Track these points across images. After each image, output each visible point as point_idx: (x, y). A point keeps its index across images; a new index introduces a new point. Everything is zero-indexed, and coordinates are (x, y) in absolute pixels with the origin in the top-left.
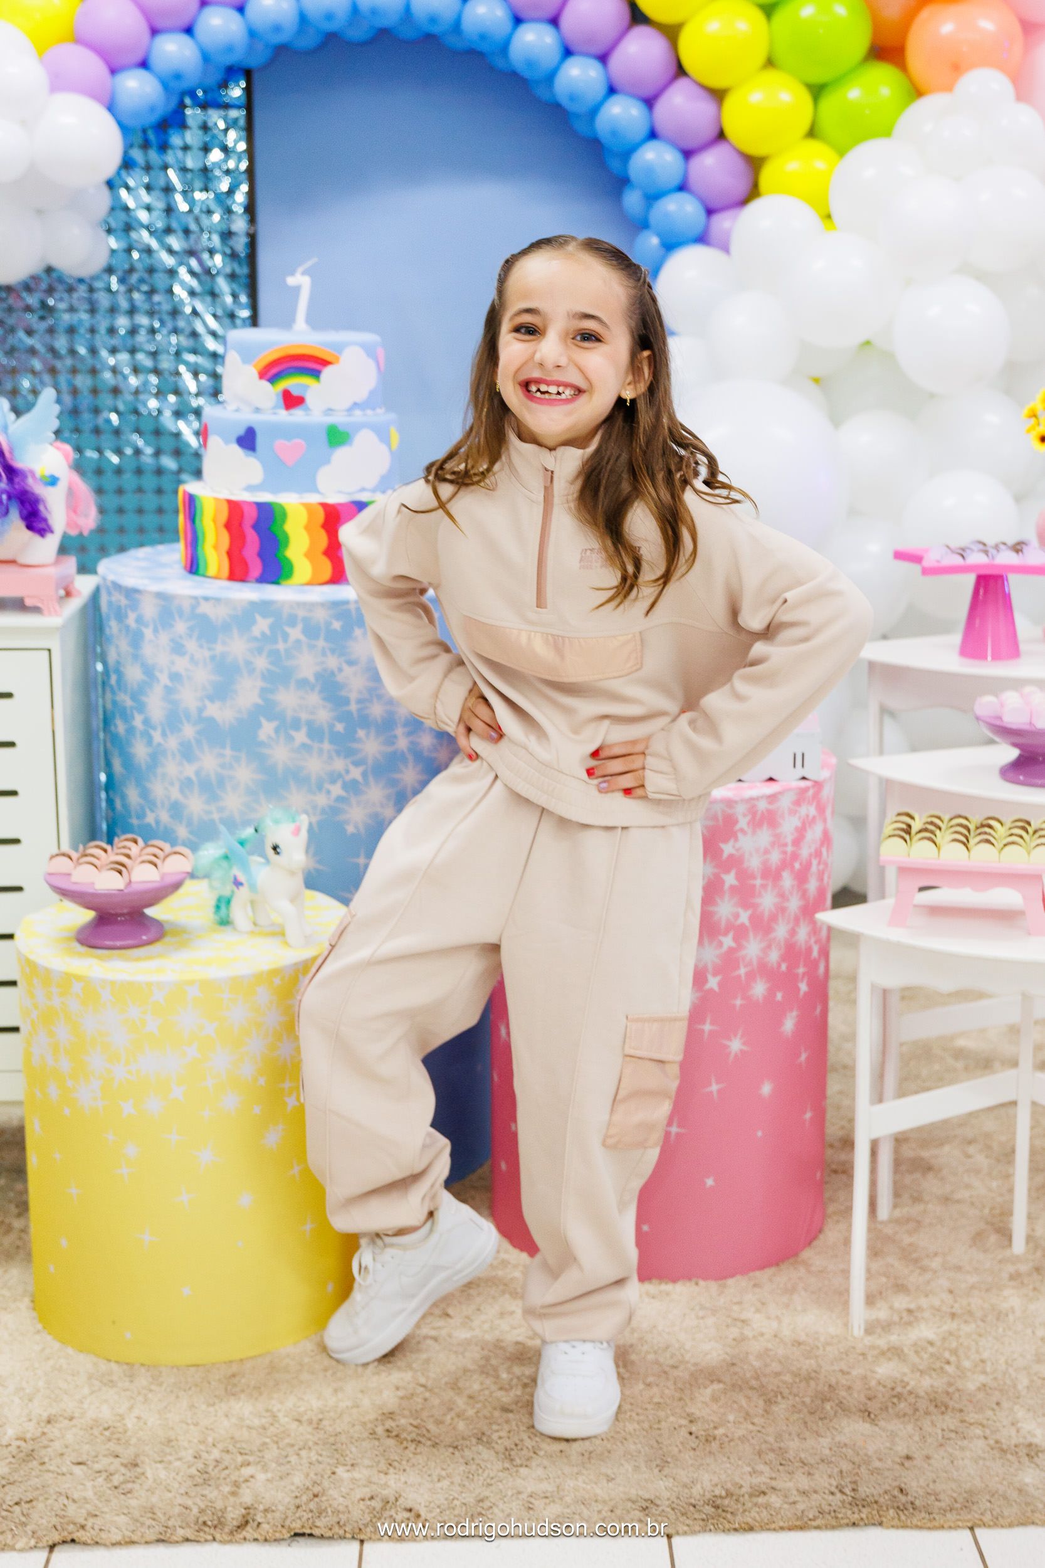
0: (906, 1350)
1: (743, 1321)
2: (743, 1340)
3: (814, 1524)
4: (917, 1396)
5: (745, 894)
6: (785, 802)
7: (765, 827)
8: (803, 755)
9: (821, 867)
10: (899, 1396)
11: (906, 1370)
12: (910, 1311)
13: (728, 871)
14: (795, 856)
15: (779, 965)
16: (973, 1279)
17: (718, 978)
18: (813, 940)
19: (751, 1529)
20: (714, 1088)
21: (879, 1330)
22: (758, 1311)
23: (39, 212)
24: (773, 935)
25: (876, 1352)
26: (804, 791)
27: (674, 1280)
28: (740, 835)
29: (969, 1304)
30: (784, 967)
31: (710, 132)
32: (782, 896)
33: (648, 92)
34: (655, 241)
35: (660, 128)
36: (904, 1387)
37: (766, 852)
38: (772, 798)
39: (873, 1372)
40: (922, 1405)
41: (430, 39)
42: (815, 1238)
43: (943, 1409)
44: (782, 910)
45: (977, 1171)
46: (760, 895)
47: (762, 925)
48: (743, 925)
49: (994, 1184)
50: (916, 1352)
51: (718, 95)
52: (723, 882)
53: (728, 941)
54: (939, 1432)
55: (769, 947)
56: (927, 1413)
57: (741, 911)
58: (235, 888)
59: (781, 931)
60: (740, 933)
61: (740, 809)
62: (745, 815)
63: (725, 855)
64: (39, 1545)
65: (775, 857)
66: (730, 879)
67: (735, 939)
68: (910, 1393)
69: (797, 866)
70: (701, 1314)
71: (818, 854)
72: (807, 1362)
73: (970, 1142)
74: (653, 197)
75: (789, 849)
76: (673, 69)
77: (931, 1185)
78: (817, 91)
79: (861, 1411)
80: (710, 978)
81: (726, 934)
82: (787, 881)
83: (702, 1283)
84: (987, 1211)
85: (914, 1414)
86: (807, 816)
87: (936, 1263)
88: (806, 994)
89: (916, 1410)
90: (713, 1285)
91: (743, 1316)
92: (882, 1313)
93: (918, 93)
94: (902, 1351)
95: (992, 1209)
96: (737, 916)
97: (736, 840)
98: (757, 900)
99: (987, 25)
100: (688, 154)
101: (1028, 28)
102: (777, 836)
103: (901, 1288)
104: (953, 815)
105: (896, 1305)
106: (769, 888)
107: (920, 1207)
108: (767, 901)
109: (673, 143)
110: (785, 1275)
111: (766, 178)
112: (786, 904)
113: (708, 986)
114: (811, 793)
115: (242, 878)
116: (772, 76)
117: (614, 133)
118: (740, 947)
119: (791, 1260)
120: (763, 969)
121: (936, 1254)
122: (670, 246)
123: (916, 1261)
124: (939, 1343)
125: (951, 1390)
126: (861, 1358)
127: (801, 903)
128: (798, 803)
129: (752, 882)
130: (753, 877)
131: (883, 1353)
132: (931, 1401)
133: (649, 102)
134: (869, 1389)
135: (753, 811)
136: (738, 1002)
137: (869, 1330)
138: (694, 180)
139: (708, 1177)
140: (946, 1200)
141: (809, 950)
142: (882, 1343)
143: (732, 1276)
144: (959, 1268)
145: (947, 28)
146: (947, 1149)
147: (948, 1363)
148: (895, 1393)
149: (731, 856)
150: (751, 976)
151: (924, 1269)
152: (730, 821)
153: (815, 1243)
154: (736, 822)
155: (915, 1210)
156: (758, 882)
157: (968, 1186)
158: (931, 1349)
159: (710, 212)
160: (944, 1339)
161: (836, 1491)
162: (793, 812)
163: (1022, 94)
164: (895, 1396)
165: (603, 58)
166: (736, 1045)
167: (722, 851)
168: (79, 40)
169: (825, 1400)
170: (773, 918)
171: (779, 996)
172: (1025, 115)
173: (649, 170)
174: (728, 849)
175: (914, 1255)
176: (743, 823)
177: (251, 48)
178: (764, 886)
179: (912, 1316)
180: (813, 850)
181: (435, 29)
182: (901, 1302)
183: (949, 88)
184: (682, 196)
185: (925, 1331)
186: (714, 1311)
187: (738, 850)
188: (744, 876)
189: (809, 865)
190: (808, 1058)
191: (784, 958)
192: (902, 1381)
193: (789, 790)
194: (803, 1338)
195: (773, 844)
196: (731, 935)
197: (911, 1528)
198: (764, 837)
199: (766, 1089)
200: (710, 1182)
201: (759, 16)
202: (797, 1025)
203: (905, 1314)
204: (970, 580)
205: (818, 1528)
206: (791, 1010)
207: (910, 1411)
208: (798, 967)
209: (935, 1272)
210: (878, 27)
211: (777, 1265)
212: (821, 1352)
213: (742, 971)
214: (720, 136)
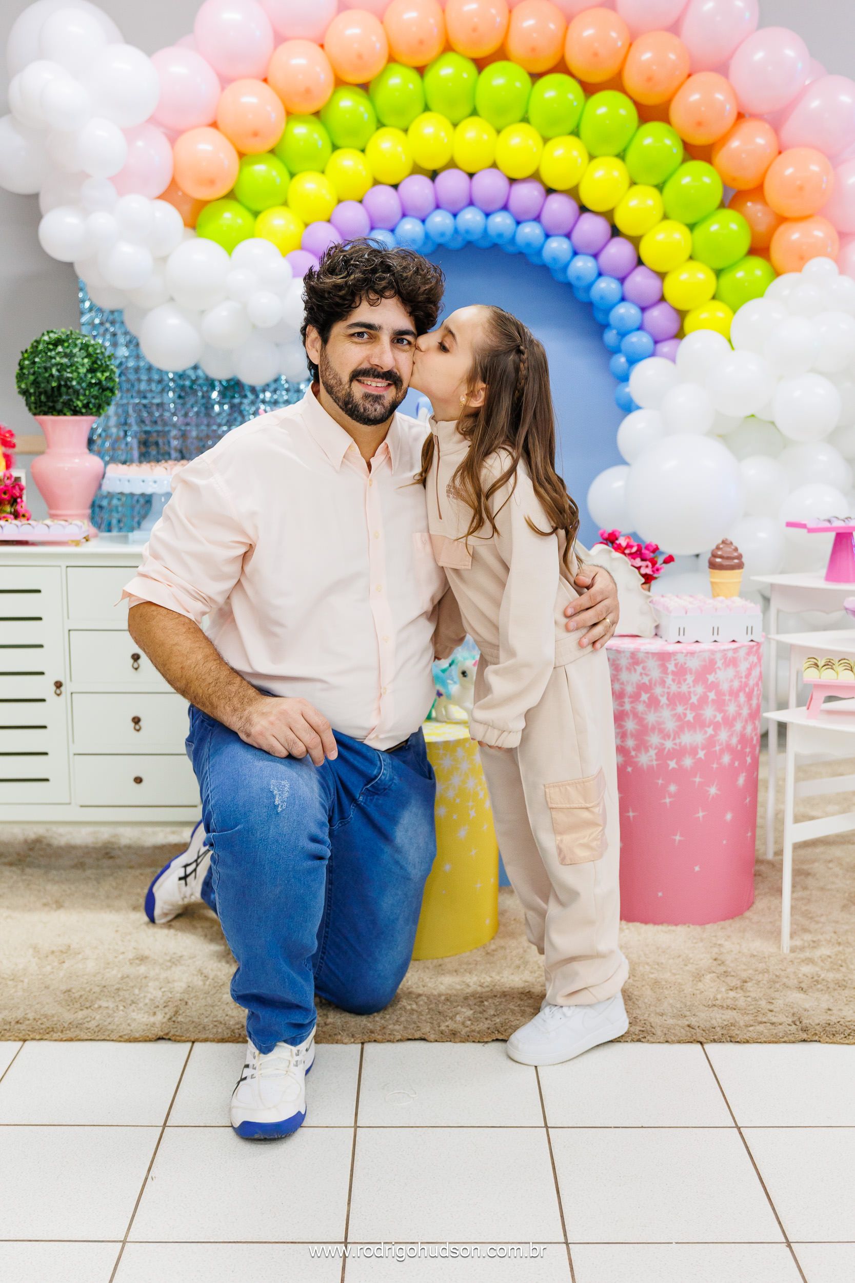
0: (816, 960)
1: (720, 945)
2: (721, 954)
3: (783, 1040)
4: (828, 982)
5: (720, 705)
6: (742, 653)
7: (731, 666)
8: (752, 627)
9: (759, 692)
10: (817, 981)
11: (817, 969)
12: (814, 942)
13: (710, 691)
14: (746, 685)
15: (737, 747)
16: (846, 927)
17: (704, 752)
18: (753, 734)
19: (748, 1042)
20: (701, 814)
21: (798, 950)
22: (726, 940)
23: (277, 345)
24: (734, 728)
25: (799, 961)
26: (752, 647)
27: (676, 925)
28: (718, 671)
29: (847, 939)
30: (739, 747)
31: (656, 297)
32: (739, 706)
33: (621, 275)
34: (623, 360)
35: (627, 294)
36: (819, 977)
37: (732, 681)
38: (735, 650)
39: (799, 970)
40: (832, 985)
41: (495, 247)
42: (751, 906)
43: (843, 988)
44: (739, 714)
45: (837, 876)
46: (728, 705)
47: (728, 722)
48: (718, 722)
49: (848, 882)
50: (822, 961)
51: (662, 276)
52: (708, 697)
53: (710, 731)
54: (844, 998)
55: (732, 735)
56: (835, 990)
57: (717, 714)
58: (437, 698)
59: (738, 726)
60: (717, 726)
61: (718, 656)
62: (721, 660)
63: (709, 682)
64: (356, 1042)
65: (736, 684)
66: (712, 695)
67: (714, 730)
68: (823, 980)
69: (747, 690)
70: (695, 941)
71: (757, 684)
72: (761, 964)
73: (830, 861)
74: (623, 335)
75: (744, 680)
76: (635, 261)
77: (810, 881)
78: (718, 273)
79: (796, 988)
80: (700, 751)
81: (709, 727)
82: (742, 698)
83: (692, 927)
84: (847, 895)
85: (827, 990)
86: (753, 662)
87: (823, 919)
88: (750, 764)
89: (828, 988)
90: (698, 928)
91: (719, 942)
92: (798, 943)
93: (777, 273)
94: (814, 960)
95: (850, 894)
96: (715, 716)
97: (716, 673)
98: (726, 708)
99: (819, 234)
100: (643, 309)
101: (843, 236)
102: (737, 672)
103: (805, 930)
104: (840, 659)
105: (805, 938)
106: (733, 701)
107: (808, 892)
108: (731, 709)
109: (634, 302)
110: (737, 924)
111: (689, 323)
112: (741, 712)
113: (698, 756)
114: (755, 649)
115: (442, 690)
116: (693, 264)
117: (602, 298)
118: (716, 734)
119: (740, 917)
120: (729, 748)
121: (822, 915)
122: (633, 361)
123: (811, 918)
124: (834, 957)
125: (846, 979)
126: (790, 963)
127: (749, 712)
128: (748, 654)
129: (724, 698)
130: (724, 695)
131: (803, 961)
132: (836, 984)
133: (622, 280)
134: (799, 978)
135: (725, 657)
136: (715, 766)
137: (793, 950)
138: (647, 324)
139: (696, 865)
140: (822, 889)
141: (752, 739)
142: (802, 956)
143: (708, 923)
144: (837, 922)
145: (795, 236)
146: (816, 864)
147: (841, 966)
148: (814, 980)
149: (713, 682)
150: (722, 751)
151: (817, 922)
152: (712, 662)
153: (751, 909)
154: (716, 663)
155: (805, 894)
156: (727, 698)
157: (833, 883)
158: (829, 960)
159: (656, 342)
160: (836, 955)
161: (792, 1024)
162: (746, 659)
163: (842, 271)
164: (814, 981)
165: (596, 256)
166: (713, 790)
167: (708, 679)
168: (303, 248)
169: (775, 982)
170: (734, 719)
171: (736, 764)
172: (845, 282)
173: (622, 318)
174: (711, 678)
175: (810, 915)
176: (719, 664)
177: (425, 244)
178: (730, 700)
179: (815, 944)
180: (755, 682)
181: (500, 241)
182: (808, 937)
183: (799, 269)
184: (640, 333)
185: (825, 951)
186: (702, 940)
187: (717, 679)
188: (719, 694)
189: (752, 691)
190: (750, 801)
191: (740, 742)
192: (817, 974)
193: (743, 646)
194: (755, 953)
195: (735, 676)
196: (712, 727)
197: (838, 1044)
198: (731, 672)
199: (729, 816)
200: (697, 869)
201: (686, 230)
202: (746, 781)
203: (811, 943)
204: (832, 536)
205: (785, 1042)
206: (743, 772)
207: (825, 988)
208: (746, 748)
209: (824, 923)
210: (754, 237)
211: (732, 918)
212: (767, 960)
213: (717, 748)
214: (662, 299)
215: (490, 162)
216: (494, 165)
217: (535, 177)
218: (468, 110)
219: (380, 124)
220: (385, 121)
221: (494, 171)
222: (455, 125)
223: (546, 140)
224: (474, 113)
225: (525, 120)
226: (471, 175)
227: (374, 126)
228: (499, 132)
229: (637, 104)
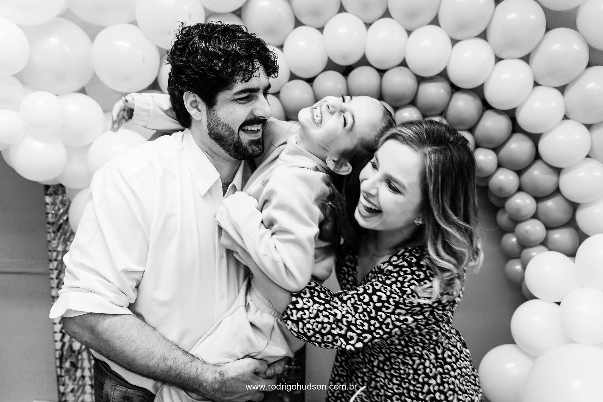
31: (551, 189)
33: (520, 168)
34: (514, 241)
35: (524, 186)
51: (558, 171)
76: (533, 156)
100: (539, 200)
109: (531, 193)
111: (581, 214)
116: (589, 161)
117: (500, 188)
133: (521, 173)
138: (542, 213)
159: (548, 228)
165: (497, 150)
173: (517, 208)
184: (533, 221)
201: (584, 130)
214: (557, 191)
215: (399, 61)
216: (404, 64)
217: (443, 75)
218: (381, 12)
219: (298, 23)
220: (303, 20)
221: (403, 69)
222: (368, 25)
223: (454, 42)
224: (387, 14)
225: (435, 22)
226: (382, 72)
227: (292, 25)
228: (409, 32)
229: (546, 10)
